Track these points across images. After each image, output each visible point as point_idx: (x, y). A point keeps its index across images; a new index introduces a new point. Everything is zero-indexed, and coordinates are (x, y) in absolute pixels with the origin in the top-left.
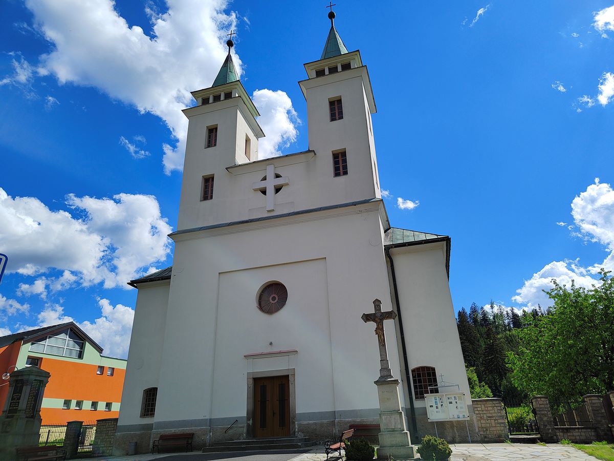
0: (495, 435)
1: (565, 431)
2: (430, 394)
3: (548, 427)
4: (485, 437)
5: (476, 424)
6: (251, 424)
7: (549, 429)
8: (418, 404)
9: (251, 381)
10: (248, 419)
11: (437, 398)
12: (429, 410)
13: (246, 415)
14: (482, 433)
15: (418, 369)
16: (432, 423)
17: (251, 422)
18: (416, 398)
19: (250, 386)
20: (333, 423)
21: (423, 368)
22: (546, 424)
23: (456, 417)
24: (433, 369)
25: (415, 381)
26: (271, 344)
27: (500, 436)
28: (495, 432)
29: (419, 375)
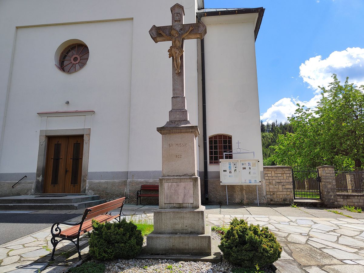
0: (281, 199)
1: (345, 197)
2: (225, 160)
3: (331, 193)
4: (272, 200)
5: (265, 189)
6: (40, 181)
7: (331, 196)
8: (212, 168)
9: (44, 139)
10: (38, 175)
11: (232, 163)
12: (222, 174)
13: (36, 172)
14: (269, 196)
15: (216, 137)
16: (224, 186)
17: (40, 179)
18: (210, 163)
19: (42, 143)
20: (125, 183)
21: (220, 136)
22: (329, 191)
23: (248, 181)
24: (230, 138)
25: (211, 148)
26: (68, 103)
27: (285, 200)
28: (281, 196)
29: (216, 142)
